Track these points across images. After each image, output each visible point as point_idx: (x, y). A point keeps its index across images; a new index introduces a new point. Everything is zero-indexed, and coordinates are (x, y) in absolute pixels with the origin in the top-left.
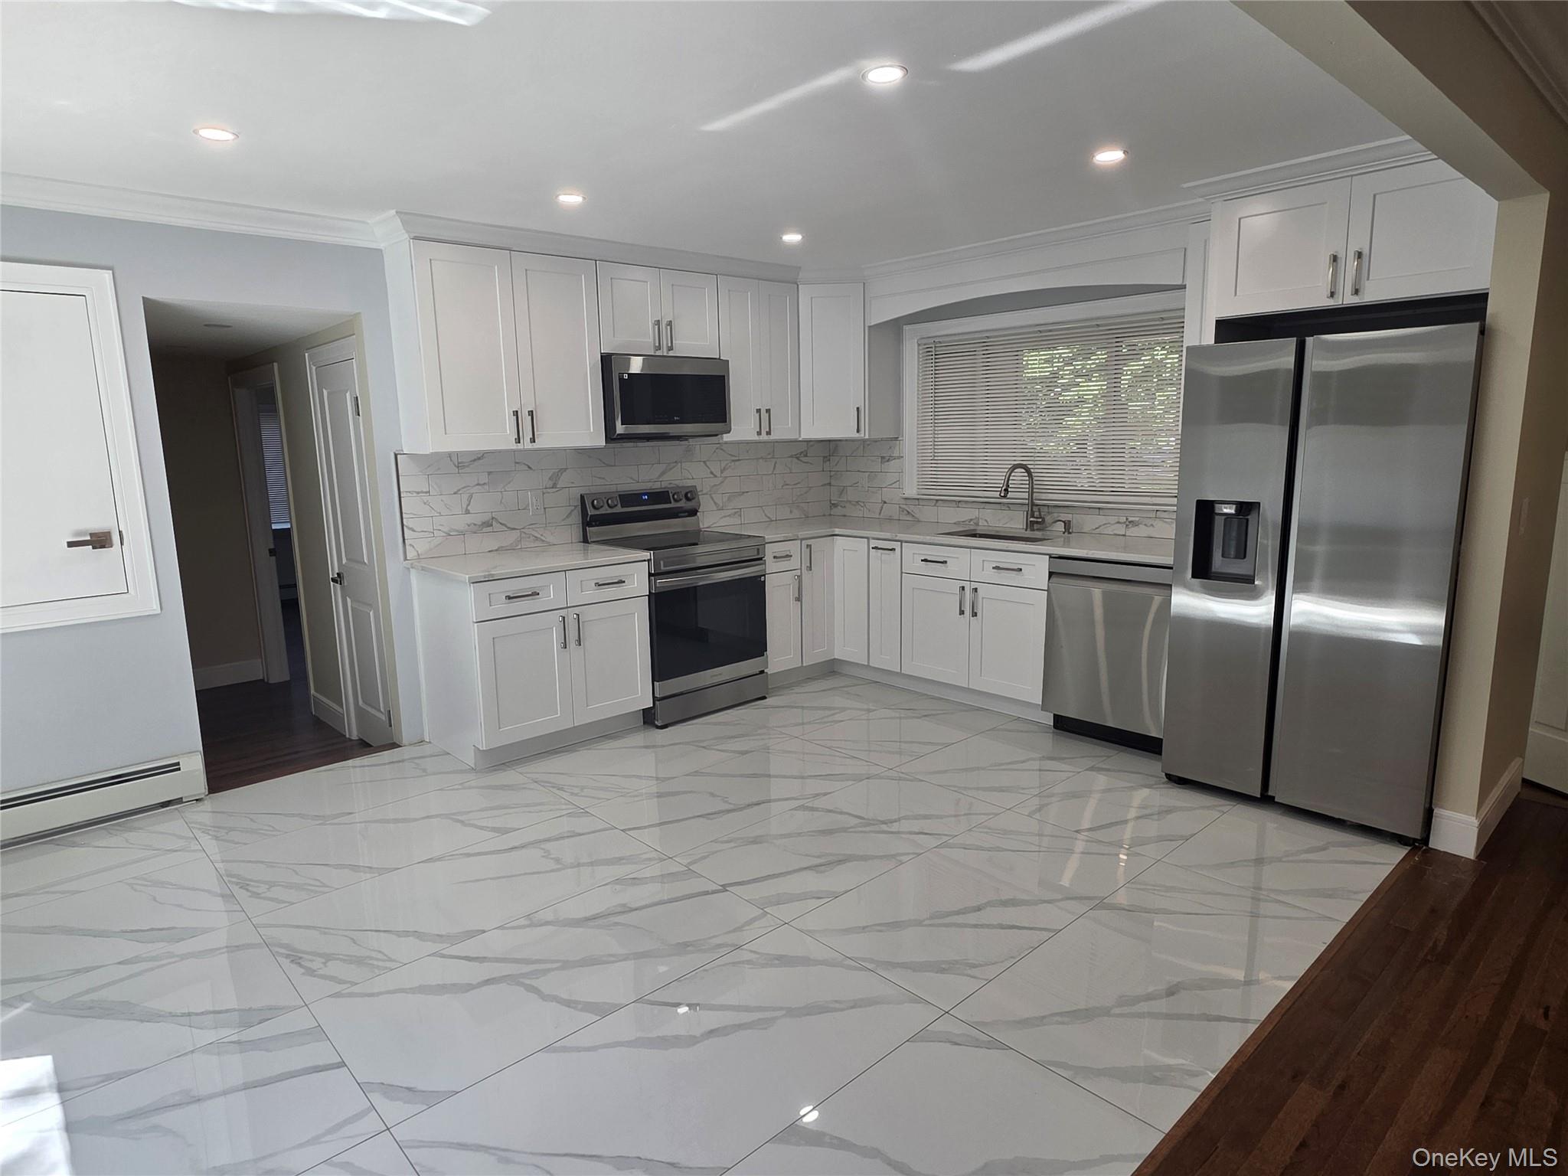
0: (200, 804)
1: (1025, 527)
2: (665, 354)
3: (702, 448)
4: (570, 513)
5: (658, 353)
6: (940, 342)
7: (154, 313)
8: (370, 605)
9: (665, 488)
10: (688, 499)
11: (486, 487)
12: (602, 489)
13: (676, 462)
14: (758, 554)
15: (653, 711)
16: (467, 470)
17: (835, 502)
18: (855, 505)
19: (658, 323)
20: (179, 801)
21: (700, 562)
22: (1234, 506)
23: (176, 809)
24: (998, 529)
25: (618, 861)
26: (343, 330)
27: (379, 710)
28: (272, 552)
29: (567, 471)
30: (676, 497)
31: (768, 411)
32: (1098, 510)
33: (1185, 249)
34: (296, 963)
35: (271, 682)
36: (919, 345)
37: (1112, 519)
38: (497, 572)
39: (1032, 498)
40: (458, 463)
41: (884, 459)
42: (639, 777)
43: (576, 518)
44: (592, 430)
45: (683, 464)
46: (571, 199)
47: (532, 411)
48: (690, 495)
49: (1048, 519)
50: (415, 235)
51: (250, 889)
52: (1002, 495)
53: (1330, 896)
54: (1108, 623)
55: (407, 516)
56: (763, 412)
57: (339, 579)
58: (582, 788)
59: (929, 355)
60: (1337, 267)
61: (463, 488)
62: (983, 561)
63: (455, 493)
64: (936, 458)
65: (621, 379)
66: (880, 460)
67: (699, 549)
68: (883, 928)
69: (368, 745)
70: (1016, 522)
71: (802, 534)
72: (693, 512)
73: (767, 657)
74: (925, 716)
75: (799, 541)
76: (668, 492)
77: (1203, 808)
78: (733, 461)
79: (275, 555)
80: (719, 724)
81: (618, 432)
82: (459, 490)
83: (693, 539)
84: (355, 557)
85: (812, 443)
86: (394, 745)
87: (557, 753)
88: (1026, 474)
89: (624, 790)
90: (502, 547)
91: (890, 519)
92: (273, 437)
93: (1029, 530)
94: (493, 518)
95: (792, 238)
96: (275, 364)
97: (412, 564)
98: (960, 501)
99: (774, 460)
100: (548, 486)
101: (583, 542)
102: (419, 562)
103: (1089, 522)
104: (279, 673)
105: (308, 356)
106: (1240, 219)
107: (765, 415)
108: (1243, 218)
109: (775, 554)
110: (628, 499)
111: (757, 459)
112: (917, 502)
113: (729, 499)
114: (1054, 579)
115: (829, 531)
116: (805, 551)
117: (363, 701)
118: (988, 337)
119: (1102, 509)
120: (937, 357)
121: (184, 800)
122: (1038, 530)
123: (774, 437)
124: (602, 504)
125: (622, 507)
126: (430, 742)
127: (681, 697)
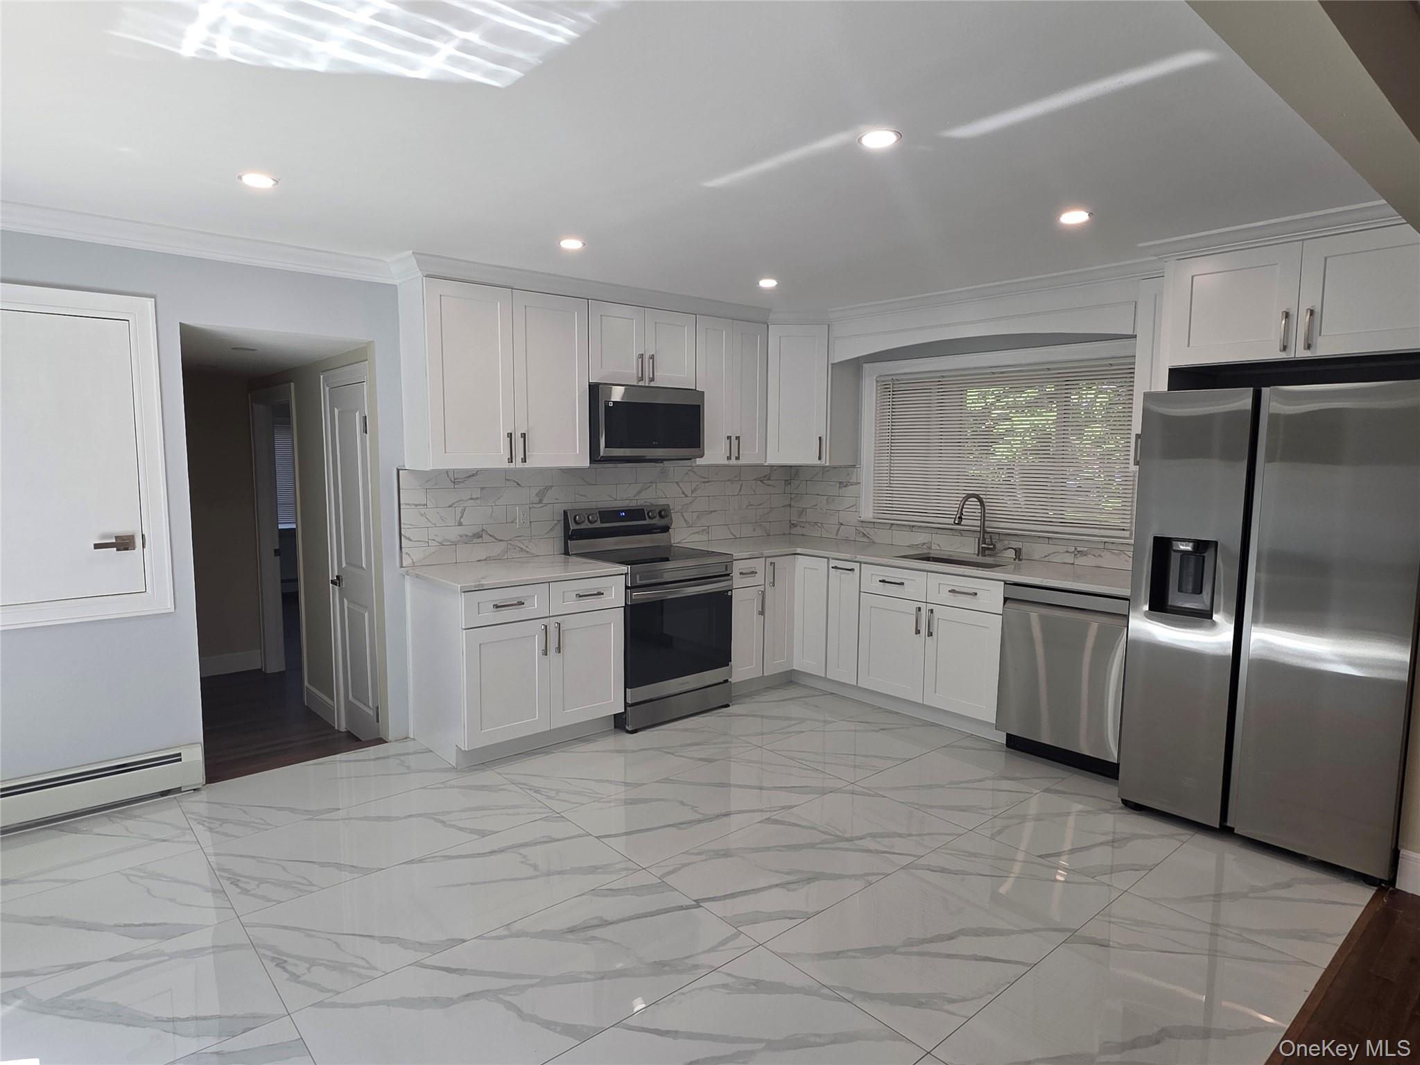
0: (197, 793)
1: (977, 552)
2: (647, 385)
3: (676, 470)
4: (553, 527)
5: (641, 384)
6: (898, 380)
7: (189, 336)
8: (366, 607)
9: (641, 506)
10: (661, 517)
11: (479, 501)
12: (583, 506)
13: (651, 482)
14: (726, 570)
15: (624, 716)
16: (461, 485)
17: (795, 522)
18: (814, 526)
19: (642, 356)
20: (178, 790)
21: (667, 577)
22: (1191, 544)
23: (175, 798)
24: (951, 553)
25: (593, 870)
26: (358, 355)
27: (369, 707)
28: (277, 552)
29: (553, 488)
30: (650, 514)
31: (738, 438)
32: (1047, 539)
33: (1136, 302)
34: (281, 967)
35: (268, 672)
36: (877, 382)
37: (1062, 549)
38: (486, 582)
39: (984, 526)
40: (455, 479)
41: (842, 485)
42: (610, 782)
43: (559, 531)
44: (578, 452)
45: (658, 484)
46: (572, 244)
47: (525, 434)
48: (664, 513)
49: (999, 546)
50: (428, 273)
51: (241, 885)
52: (956, 522)
53: (1303, 938)
54: (1046, 643)
55: (405, 526)
56: (733, 439)
57: (338, 581)
58: (558, 792)
59: (887, 392)
60: (1289, 322)
61: (457, 502)
62: (940, 584)
63: (450, 506)
64: (891, 485)
65: (607, 407)
66: (838, 485)
67: (669, 565)
68: (858, 955)
69: (358, 740)
70: (968, 548)
71: (767, 552)
72: (666, 529)
73: (731, 667)
74: (883, 729)
75: (764, 559)
76: (643, 509)
77: (1162, 836)
78: (705, 482)
79: (279, 555)
80: (686, 730)
81: (601, 454)
82: (454, 504)
83: (664, 555)
84: (354, 563)
85: (775, 468)
86: (381, 741)
87: (535, 754)
88: (978, 503)
89: (596, 795)
90: (490, 557)
91: (847, 540)
92: (284, 447)
93: (980, 555)
94: (483, 530)
95: (768, 283)
96: (292, 384)
97: (407, 572)
98: (913, 526)
99: (740, 482)
100: (534, 502)
101: (565, 554)
102: (413, 569)
103: (1039, 550)
104: (276, 665)
105: (323, 377)
106: (1193, 277)
107: (734, 442)
108: (1195, 276)
109: (741, 571)
110: (607, 515)
111: (725, 481)
112: (872, 525)
113: (698, 517)
114: (1009, 604)
115: (791, 550)
116: (771, 568)
117: (353, 696)
118: (943, 377)
119: (1051, 538)
120: (894, 393)
121: (183, 790)
122: (989, 555)
123: (742, 461)
124: (583, 520)
125: (601, 522)
126: (414, 739)
127: (651, 703)
